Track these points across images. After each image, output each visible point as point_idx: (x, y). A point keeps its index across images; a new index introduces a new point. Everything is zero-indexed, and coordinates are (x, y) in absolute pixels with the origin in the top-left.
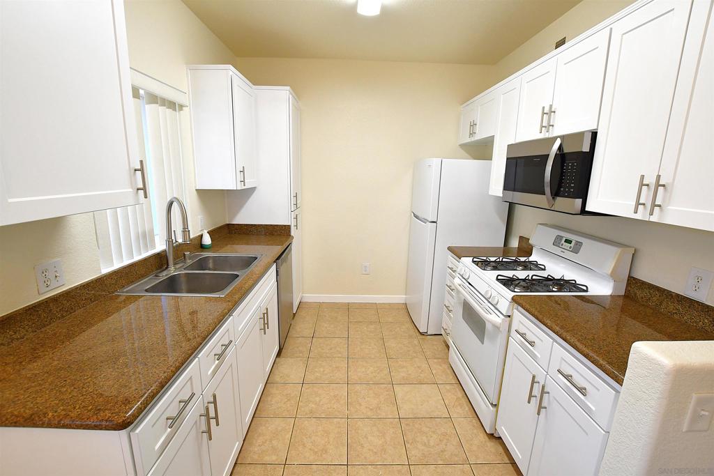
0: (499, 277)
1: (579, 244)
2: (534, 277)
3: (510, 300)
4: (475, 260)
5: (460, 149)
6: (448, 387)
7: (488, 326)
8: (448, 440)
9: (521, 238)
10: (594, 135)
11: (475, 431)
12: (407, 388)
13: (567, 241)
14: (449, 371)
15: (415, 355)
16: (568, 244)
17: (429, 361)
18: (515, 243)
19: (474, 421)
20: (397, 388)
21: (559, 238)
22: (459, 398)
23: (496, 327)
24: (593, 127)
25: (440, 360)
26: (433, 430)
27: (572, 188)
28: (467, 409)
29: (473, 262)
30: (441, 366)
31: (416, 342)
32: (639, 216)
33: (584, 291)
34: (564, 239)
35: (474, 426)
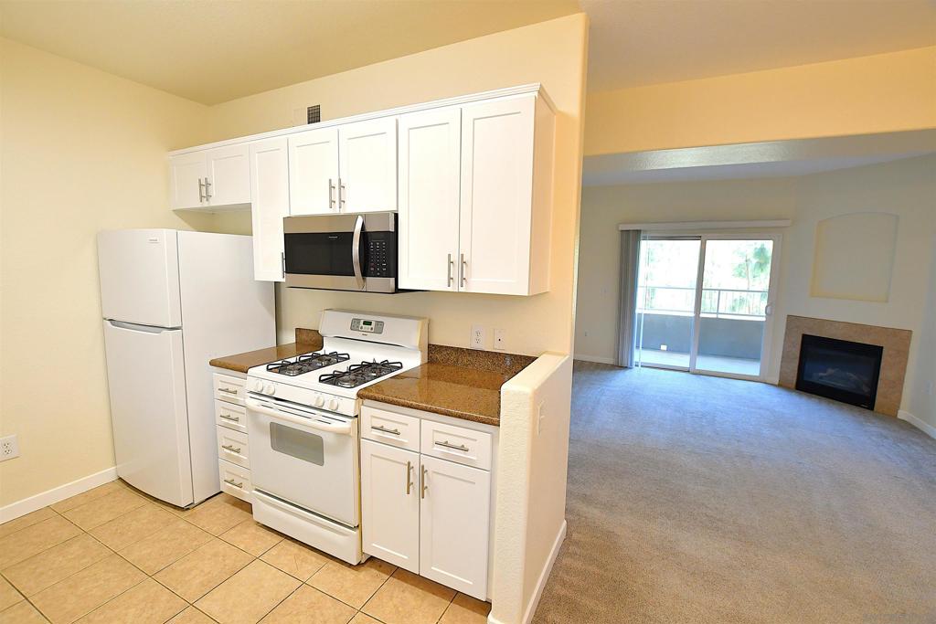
0: (323, 378)
1: (380, 324)
2: (352, 368)
3: (355, 397)
4: (270, 367)
5: (177, 217)
6: (274, 552)
7: (328, 440)
8: (319, 608)
9: (298, 330)
10: (396, 216)
11: (339, 575)
12: (217, 594)
13: (365, 323)
14: (263, 532)
15: (195, 543)
16: (367, 325)
17: (224, 537)
18: (290, 338)
19: (331, 566)
20: (202, 605)
21: (355, 322)
22: (295, 555)
23: (342, 435)
24: (393, 208)
25: (239, 528)
26: (295, 612)
27: (385, 267)
28: (314, 559)
29: (268, 370)
30: (245, 533)
31: (183, 525)
32: (450, 289)
33: (399, 368)
34: (362, 322)
35: (334, 571)
